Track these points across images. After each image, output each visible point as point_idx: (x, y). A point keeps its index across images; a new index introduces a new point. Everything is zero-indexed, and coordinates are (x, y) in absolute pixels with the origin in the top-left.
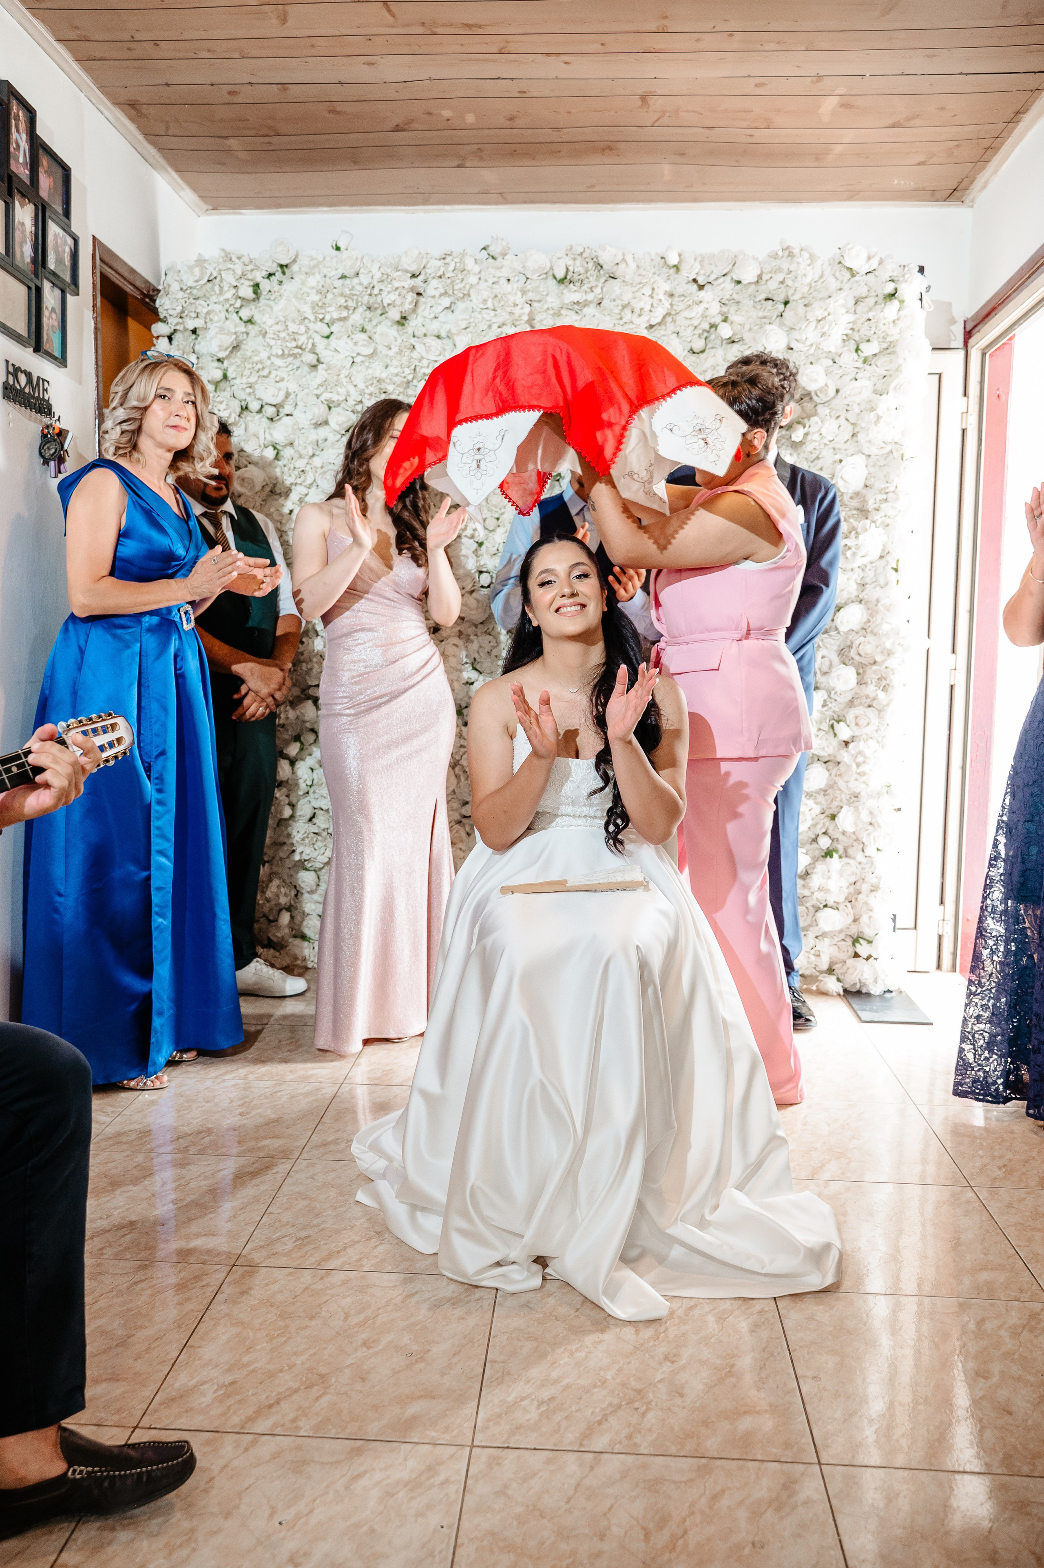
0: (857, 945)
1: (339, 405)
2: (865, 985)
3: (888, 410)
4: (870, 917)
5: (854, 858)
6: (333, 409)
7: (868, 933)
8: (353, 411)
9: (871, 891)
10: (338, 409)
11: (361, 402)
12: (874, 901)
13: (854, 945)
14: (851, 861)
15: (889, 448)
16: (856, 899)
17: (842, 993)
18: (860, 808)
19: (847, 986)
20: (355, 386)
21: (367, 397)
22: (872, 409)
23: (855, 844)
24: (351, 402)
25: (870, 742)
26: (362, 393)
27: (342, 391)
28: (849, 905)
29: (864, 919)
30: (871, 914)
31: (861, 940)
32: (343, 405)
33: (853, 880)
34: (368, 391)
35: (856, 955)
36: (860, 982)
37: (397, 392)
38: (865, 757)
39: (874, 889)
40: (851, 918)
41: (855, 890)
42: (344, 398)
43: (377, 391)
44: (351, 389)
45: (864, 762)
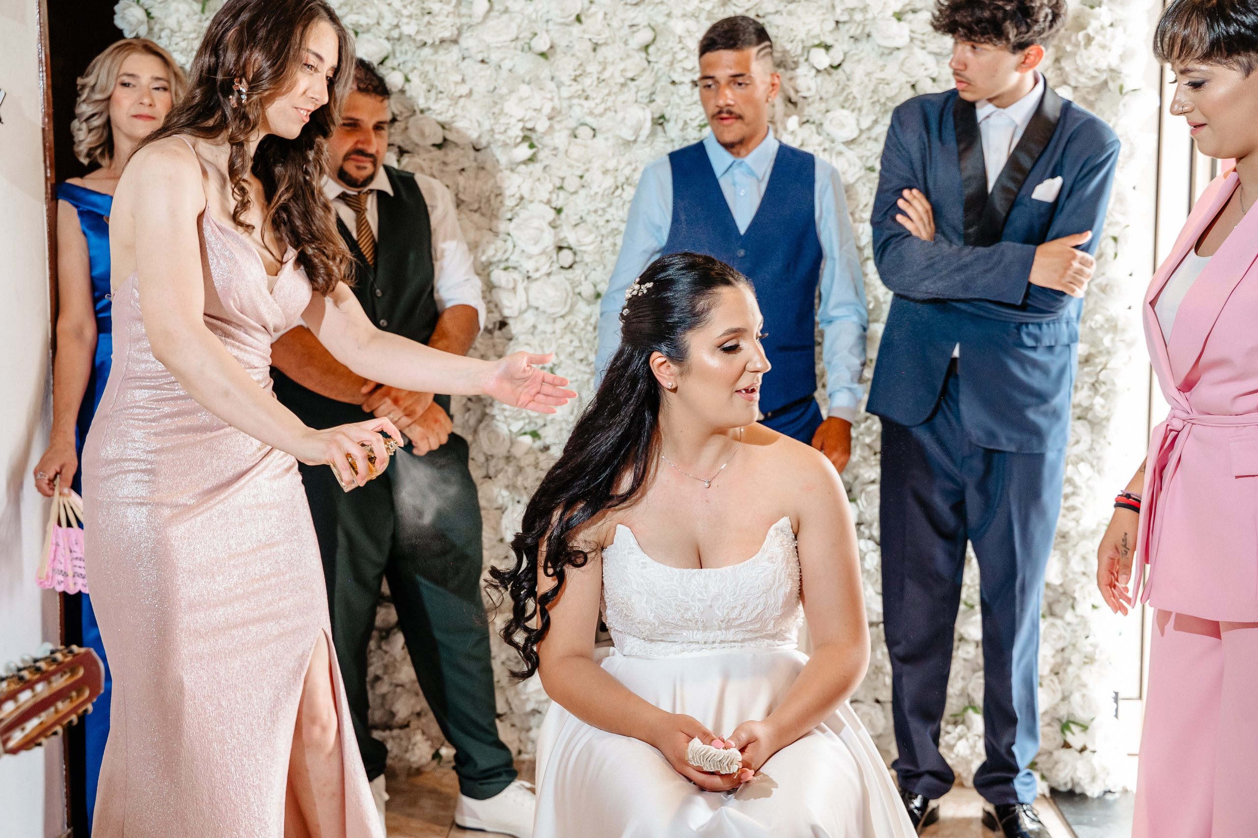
0: (1068, 733)
1: (368, 31)
2: (1078, 784)
3: (1103, 28)
4: (1084, 696)
5: (1062, 618)
6: (360, 35)
7: (1081, 715)
8: (388, 39)
9: (1085, 663)
10: (368, 36)
11: (397, 26)
12: (1089, 675)
13: (1063, 732)
14: (1059, 622)
15: (1103, 77)
16: (1065, 670)
17: (1048, 794)
18: (1070, 553)
19: (1054, 785)
20: (389, 5)
21: (405, 20)
22: (1082, 27)
23: (1063, 599)
24: (385, 26)
25: (1082, 466)
26: (398, 14)
27: (373, 12)
28: (1054, 678)
29: (1076, 698)
30: (1084, 691)
31: (1073, 727)
32: (373, 30)
33: (1060, 645)
34: (406, 12)
35: (1066, 745)
36: (1072, 780)
37: (445, 12)
38: (1075, 486)
39: (1089, 660)
40: (1059, 696)
41: (1063, 659)
42: (375, 21)
43: (418, 12)
44: (385, 9)
45: (1074, 494)
